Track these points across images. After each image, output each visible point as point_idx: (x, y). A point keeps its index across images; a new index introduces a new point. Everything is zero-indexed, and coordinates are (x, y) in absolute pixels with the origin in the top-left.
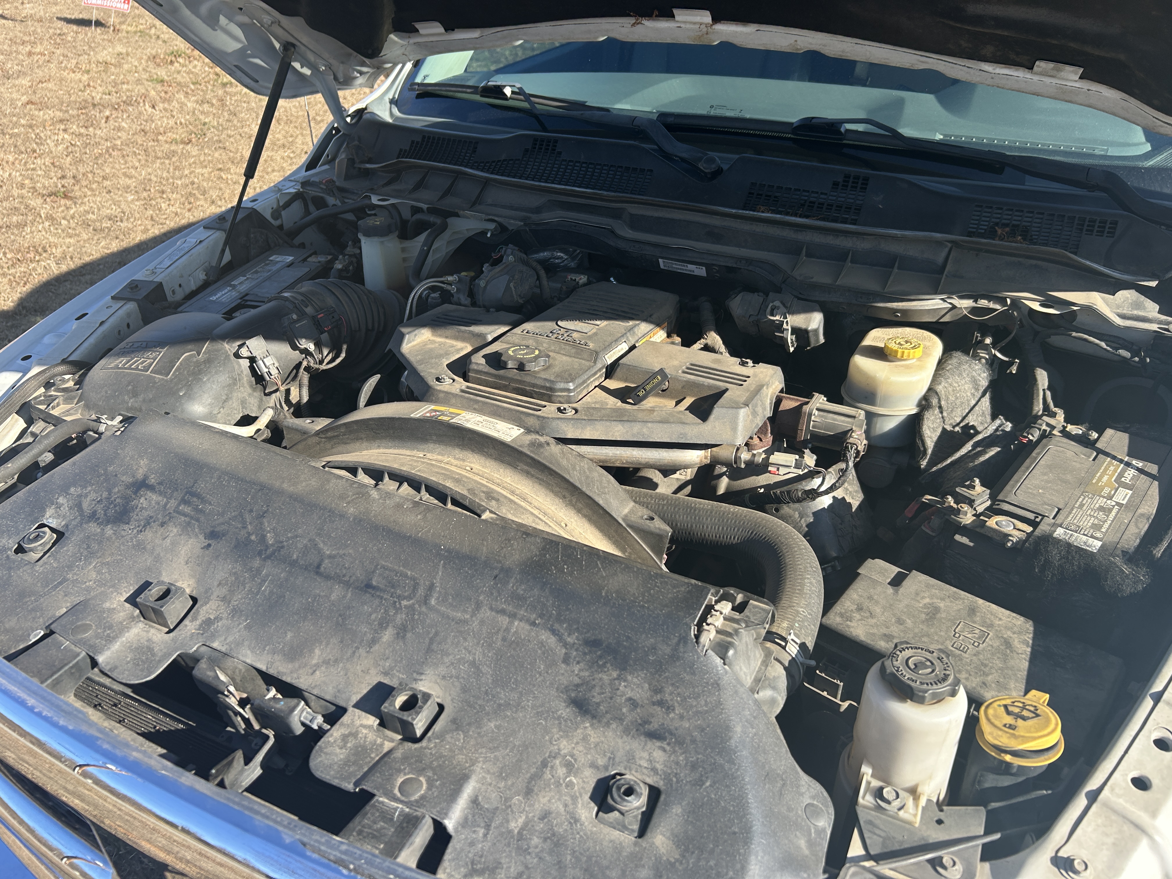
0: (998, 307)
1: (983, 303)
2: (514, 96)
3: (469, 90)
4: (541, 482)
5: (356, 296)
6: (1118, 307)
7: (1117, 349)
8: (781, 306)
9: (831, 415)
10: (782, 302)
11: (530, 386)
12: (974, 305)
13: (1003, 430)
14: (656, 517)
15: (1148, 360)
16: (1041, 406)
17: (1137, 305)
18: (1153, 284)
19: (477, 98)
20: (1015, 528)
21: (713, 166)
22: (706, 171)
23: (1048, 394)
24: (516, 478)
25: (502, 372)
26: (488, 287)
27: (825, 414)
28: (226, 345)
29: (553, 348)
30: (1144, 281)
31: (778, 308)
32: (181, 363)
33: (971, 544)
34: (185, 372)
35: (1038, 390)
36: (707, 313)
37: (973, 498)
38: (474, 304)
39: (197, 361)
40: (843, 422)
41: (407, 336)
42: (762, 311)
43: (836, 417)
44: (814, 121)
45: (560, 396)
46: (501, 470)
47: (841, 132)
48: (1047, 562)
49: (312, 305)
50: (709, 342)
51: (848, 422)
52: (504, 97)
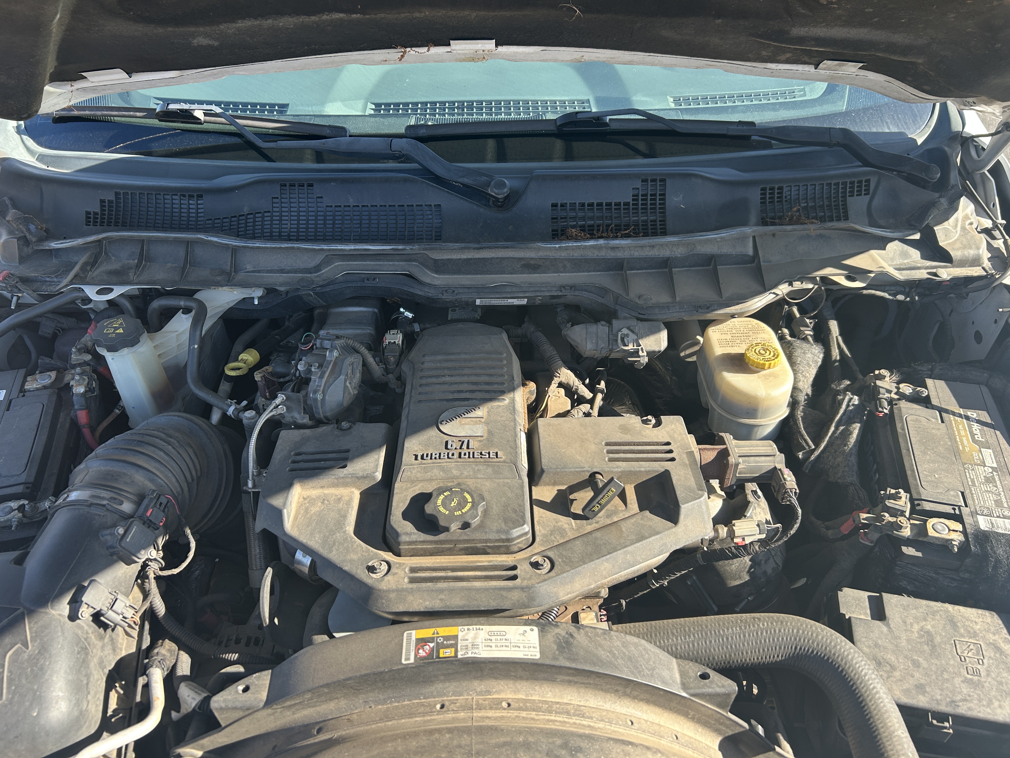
0: (810, 286)
1: (798, 285)
2: (208, 118)
3: (138, 114)
4: (587, 685)
5: (162, 454)
6: (892, 259)
7: (895, 295)
8: (630, 333)
9: (752, 458)
10: (629, 328)
11: (482, 543)
12: (790, 289)
13: (853, 405)
14: (711, 673)
15: (917, 298)
16: (837, 351)
17: (905, 255)
18: (917, 236)
19: (155, 122)
20: (949, 530)
21: (505, 190)
22: (499, 196)
23: (840, 338)
24: (557, 690)
25: (442, 536)
26: (327, 398)
27: (747, 458)
28: (53, 612)
29: (466, 473)
30: (910, 235)
31: (627, 335)
32: (10, 671)
33: (919, 554)
34: (24, 681)
35: (833, 338)
36: (548, 349)
37: (901, 508)
38: (318, 422)
39: (30, 656)
40: (765, 462)
41: (285, 511)
42: (613, 340)
43: (757, 458)
44: (579, 116)
45: (518, 543)
46: (537, 688)
47: (607, 123)
48: (998, 561)
49: (126, 498)
50: (563, 379)
51: (769, 461)
52: (196, 120)
